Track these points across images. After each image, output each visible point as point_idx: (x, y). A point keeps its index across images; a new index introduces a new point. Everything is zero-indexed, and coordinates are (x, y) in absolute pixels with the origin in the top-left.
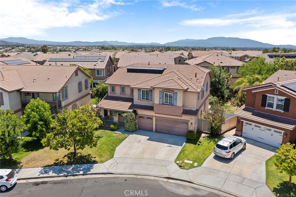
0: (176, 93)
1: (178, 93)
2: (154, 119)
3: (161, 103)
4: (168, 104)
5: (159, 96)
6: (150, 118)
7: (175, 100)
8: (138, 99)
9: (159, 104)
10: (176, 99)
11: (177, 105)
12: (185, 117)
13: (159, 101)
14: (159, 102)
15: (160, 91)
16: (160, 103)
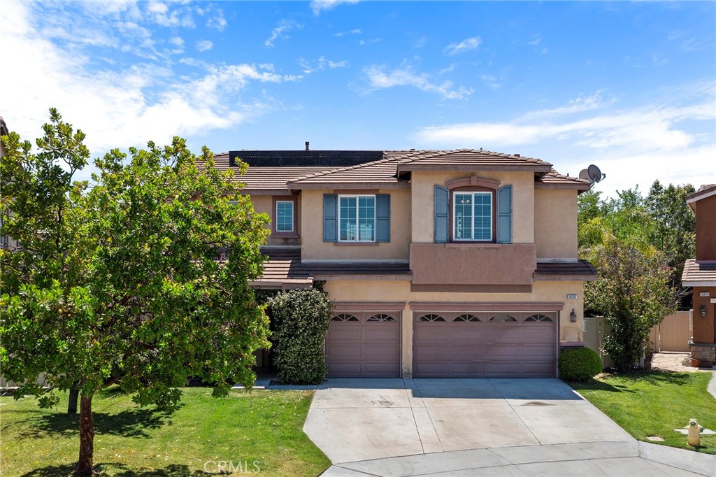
0: (509, 188)
1: (515, 189)
2: (408, 316)
3: (443, 236)
4: (473, 239)
5: (431, 209)
6: (387, 317)
7: (502, 222)
8: (325, 240)
9: (435, 242)
10: (509, 214)
11: (515, 240)
12: (545, 292)
13: (432, 231)
14: (435, 232)
15: (437, 187)
16: (438, 239)
